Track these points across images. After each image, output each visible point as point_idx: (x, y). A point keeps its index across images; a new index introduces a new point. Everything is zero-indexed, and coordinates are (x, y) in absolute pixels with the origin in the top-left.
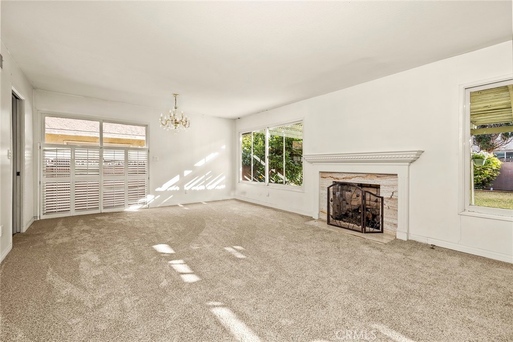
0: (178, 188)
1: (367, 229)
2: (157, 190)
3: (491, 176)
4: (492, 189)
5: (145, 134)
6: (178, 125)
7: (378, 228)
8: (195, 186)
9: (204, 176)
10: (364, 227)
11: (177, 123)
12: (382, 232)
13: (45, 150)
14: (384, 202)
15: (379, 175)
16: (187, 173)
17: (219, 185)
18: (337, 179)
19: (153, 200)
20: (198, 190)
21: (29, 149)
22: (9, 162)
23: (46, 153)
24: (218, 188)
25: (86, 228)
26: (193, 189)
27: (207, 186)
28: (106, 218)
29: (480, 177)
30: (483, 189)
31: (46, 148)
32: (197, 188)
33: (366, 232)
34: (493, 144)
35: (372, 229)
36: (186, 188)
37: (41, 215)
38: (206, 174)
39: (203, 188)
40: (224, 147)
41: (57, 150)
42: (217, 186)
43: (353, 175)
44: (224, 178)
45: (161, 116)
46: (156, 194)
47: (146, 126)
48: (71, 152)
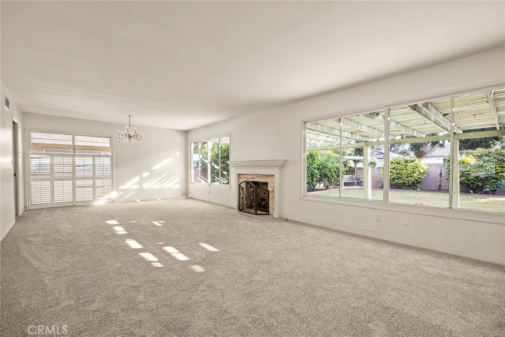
0: (138, 187)
1: (258, 212)
2: (120, 188)
3: (419, 178)
4: (419, 189)
5: (109, 142)
6: (132, 139)
7: (266, 211)
8: (154, 184)
9: (160, 178)
10: (256, 211)
11: (130, 137)
12: (268, 214)
13: (31, 158)
14: (270, 194)
15: (268, 176)
16: (145, 174)
17: (175, 184)
18: (248, 179)
19: (117, 196)
20: (155, 188)
21: (21, 157)
22: (12, 167)
23: (32, 159)
24: (174, 187)
25: (63, 213)
26: (151, 187)
27: (163, 185)
28: (78, 208)
29: (410, 179)
30: (413, 189)
31: (32, 156)
32: (155, 187)
33: (257, 214)
34: (422, 151)
35: (261, 213)
36: (145, 186)
37: (30, 206)
38: (163, 176)
39: (159, 187)
40: (178, 154)
41: (40, 157)
42: (172, 185)
43: (256, 176)
44: (178, 179)
45: (118, 132)
46: (120, 191)
47: (110, 137)
48: (51, 159)
